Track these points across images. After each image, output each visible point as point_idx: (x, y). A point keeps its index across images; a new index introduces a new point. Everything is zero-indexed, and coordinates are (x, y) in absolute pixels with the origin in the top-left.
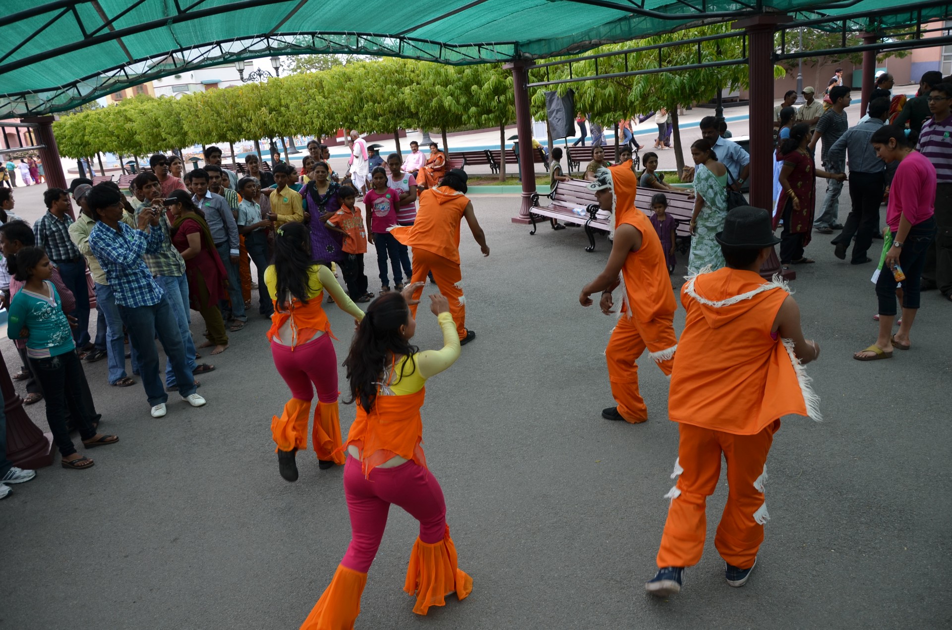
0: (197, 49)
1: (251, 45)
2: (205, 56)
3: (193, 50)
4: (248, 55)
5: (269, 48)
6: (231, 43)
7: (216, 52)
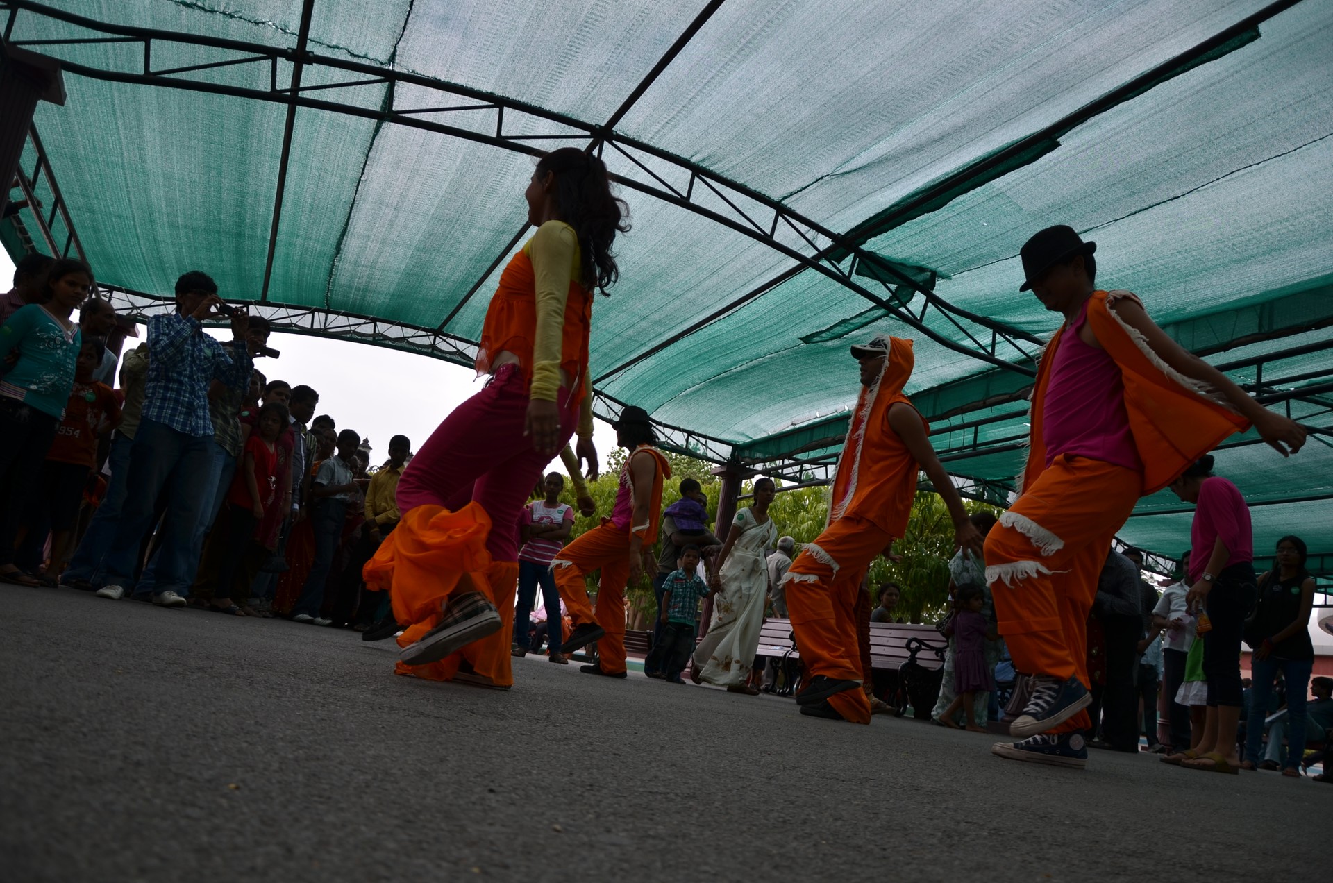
0: (346, 318)
1: (413, 337)
2: (353, 328)
3: (340, 317)
4: (405, 345)
5: (433, 346)
6: (390, 325)
7: (368, 329)
